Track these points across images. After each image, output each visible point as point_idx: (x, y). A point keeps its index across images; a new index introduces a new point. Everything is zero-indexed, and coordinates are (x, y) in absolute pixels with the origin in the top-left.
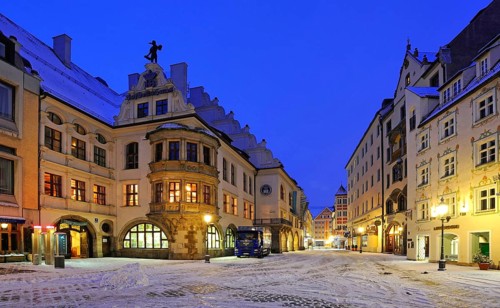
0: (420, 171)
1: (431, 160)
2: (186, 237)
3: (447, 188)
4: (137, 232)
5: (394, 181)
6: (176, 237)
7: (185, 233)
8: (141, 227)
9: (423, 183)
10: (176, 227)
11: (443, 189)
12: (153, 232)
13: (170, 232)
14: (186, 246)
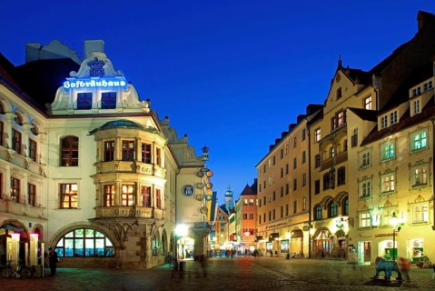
0: (361, 184)
1: (372, 176)
2: (138, 244)
3: (388, 202)
4: (74, 238)
5: (325, 188)
6: (126, 244)
7: (137, 239)
8: (79, 233)
9: (364, 196)
10: (125, 233)
11: (384, 202)
12: (95, 238)
13: (119, 239)
14: (138, 254)
